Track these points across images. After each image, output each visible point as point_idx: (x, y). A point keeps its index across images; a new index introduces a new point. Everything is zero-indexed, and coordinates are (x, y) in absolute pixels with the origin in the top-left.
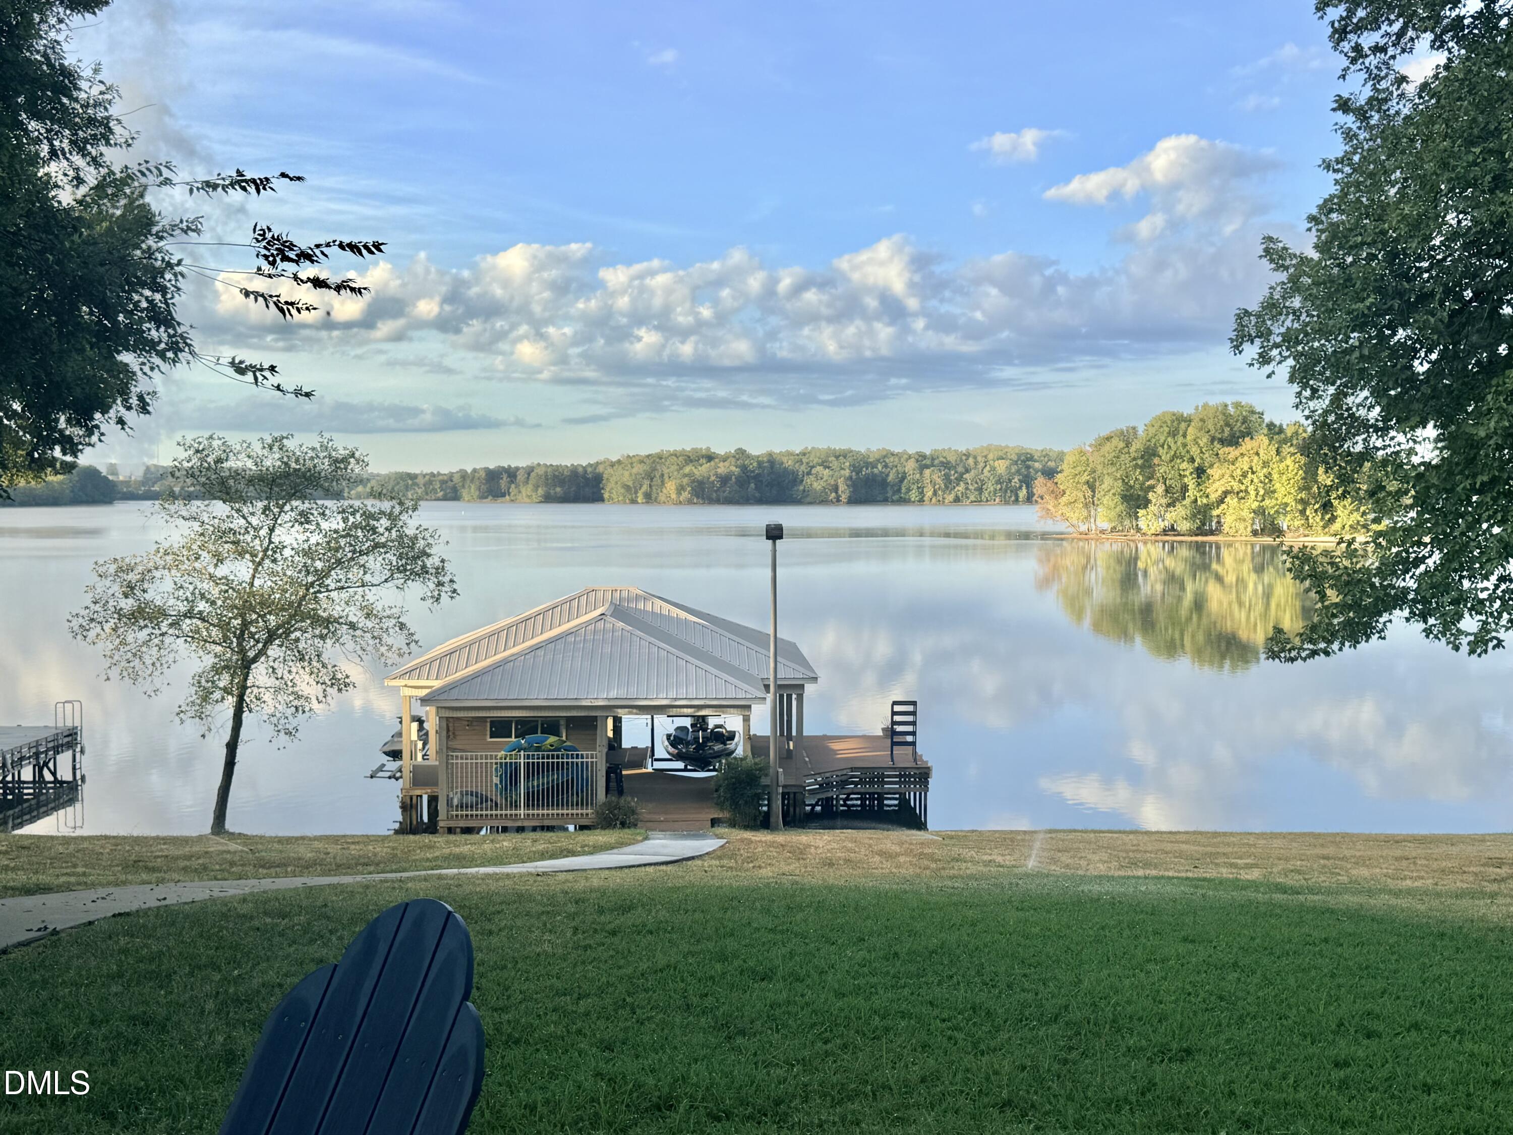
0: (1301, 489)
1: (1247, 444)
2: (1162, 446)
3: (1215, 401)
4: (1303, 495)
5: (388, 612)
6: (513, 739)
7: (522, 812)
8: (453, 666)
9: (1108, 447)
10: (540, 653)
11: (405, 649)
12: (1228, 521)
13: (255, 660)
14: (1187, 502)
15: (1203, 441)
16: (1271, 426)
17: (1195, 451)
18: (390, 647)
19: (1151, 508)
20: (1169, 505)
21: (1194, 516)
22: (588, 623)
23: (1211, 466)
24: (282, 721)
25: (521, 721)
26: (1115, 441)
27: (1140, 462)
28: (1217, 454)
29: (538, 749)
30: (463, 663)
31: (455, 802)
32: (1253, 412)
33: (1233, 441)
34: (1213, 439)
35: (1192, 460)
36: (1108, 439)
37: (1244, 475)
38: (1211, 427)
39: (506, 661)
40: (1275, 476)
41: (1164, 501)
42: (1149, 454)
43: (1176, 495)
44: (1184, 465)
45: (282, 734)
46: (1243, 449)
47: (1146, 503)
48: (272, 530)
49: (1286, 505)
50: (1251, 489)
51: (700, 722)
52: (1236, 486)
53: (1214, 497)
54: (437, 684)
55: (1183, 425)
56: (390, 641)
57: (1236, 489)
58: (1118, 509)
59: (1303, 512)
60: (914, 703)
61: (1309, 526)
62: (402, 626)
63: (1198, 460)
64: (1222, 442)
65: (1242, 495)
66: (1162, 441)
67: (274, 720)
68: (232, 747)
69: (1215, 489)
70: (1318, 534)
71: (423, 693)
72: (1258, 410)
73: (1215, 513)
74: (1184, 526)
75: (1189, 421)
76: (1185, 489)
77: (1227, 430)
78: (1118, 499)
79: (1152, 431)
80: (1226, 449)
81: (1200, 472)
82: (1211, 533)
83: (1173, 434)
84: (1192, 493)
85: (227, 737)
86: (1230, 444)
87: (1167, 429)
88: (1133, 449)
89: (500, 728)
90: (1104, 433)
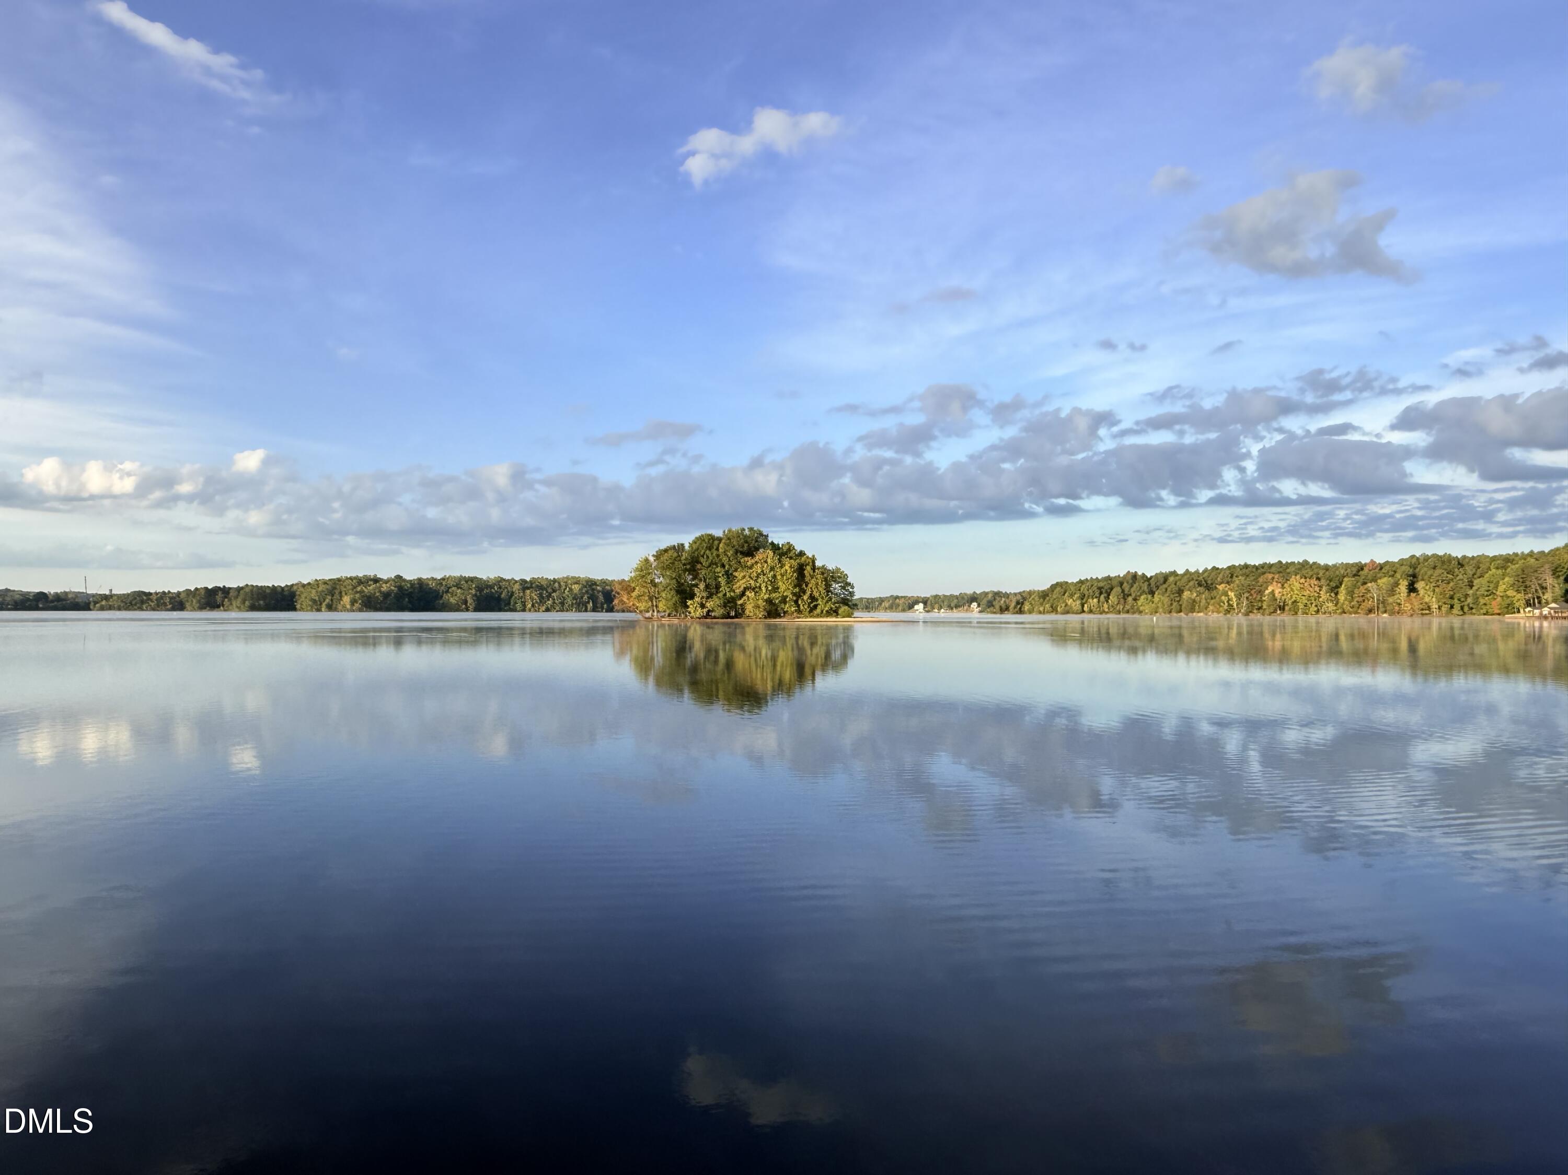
1: (760, 555)
2: (703, 556)
9: (666, 556)
12: (749, 608)
14: (720, 595)
15: (730, 553)
16: (772, 543)
17: (725, 560)
19: (697, 599)
20: (708, 598)
21: (725, 605)
23: (736, 570)
26: (670, 552)
27: (688, 567)
28: (740, 562)
32: (761, 535)
33: (750, 553)
34: (737, 552)
35: (723, 566)
36: (666, 551)
37: (758, 577)
38: (735, 544)
40: (779, 577)
41: (705, 594)
42: (694, 561)
43: (713, 590)
44: (718, 569)
46: (756, 559)
47: (692, 596)
49: (786, 597)
50: (763, 586)
52: (753, 584)
53: (738, 591)
55: (716, 542)
58: (674, 599)
59: (796, 602)
61: (799, 611)
63: (727, 567)
64: (742, 553)
65: (757, 590)
66: (702, 553)
69: (739, 586)
70: (806, 617)
72: (765, 533)
73: (740, 602)
74: (719, 612)
75: (720, 539)
76: (718, 587)
77: (746, 545)
78: (673, 592)
79: (695, 547)
80: (746, 559)
81: (729, 574)
82: (736, 617)
83: (710, 548)
84: (724, 588)
86: (748, 555)
87: (705, 545)
88: (684, 557)
90: (663, 547)
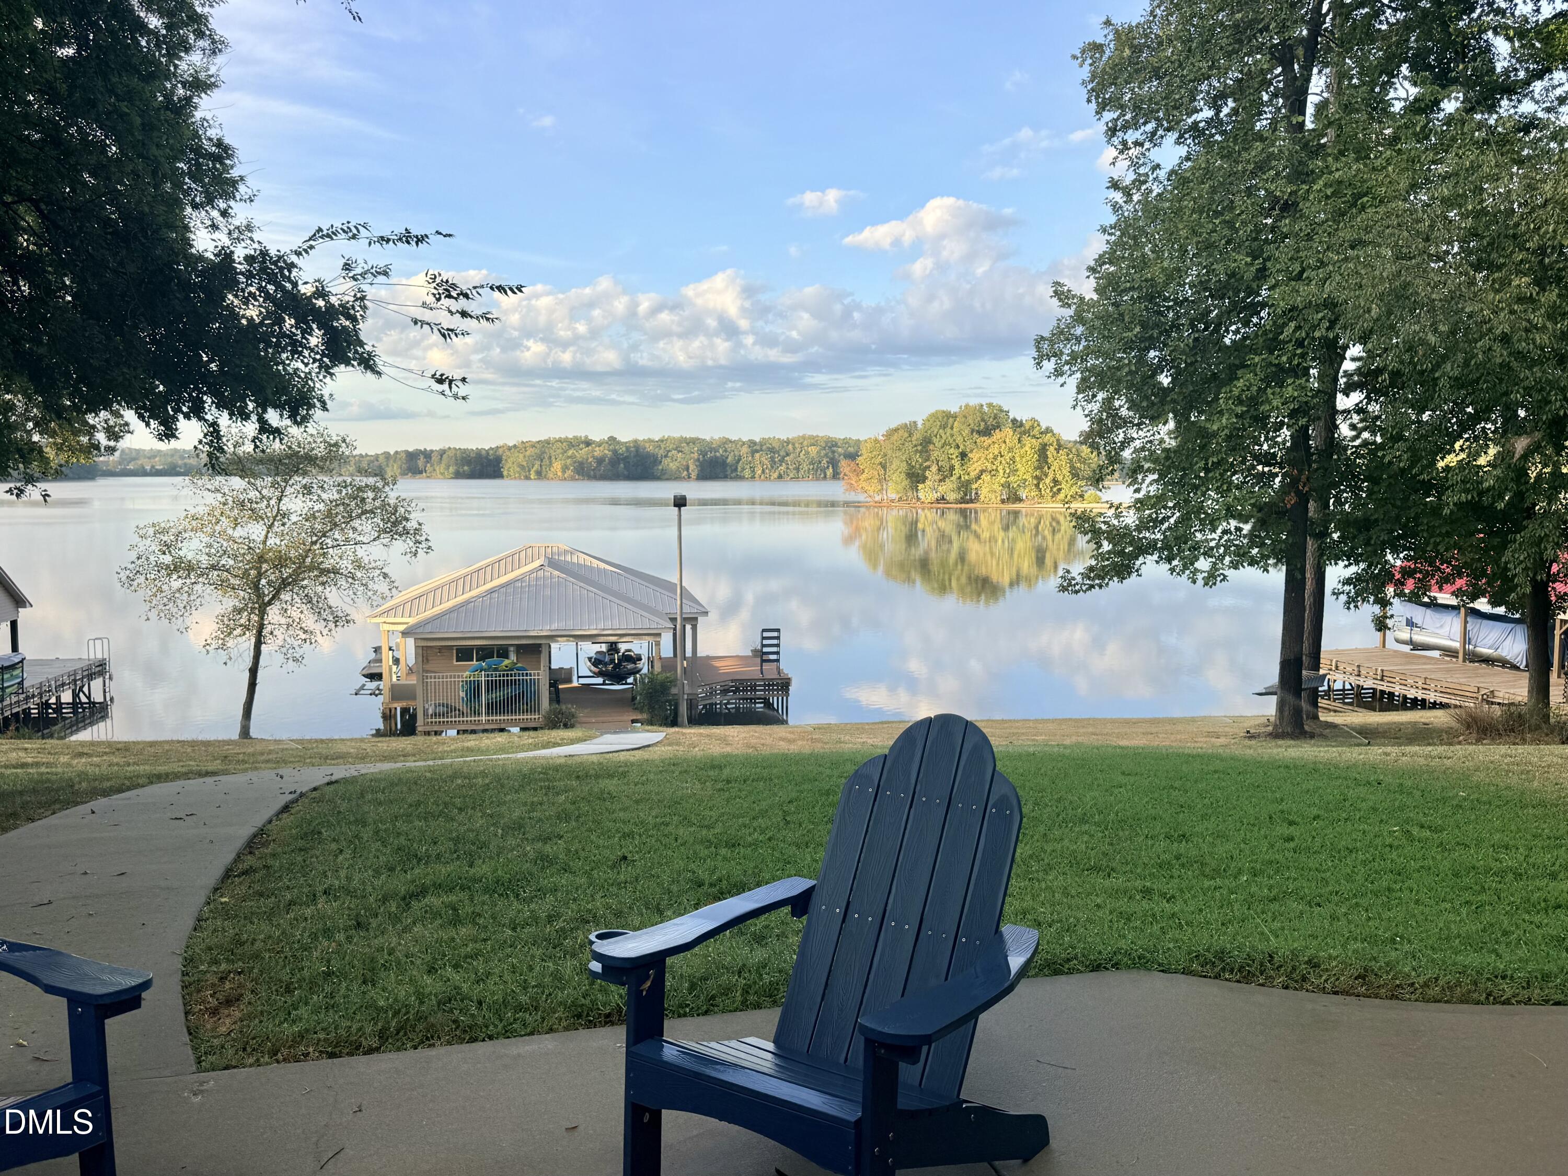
0: (1036, 469)
1: (997, 435)
2: (936, 436)
3: (973, 402)
4: (1038, 473)
5: (373, 565)
6: (475, 662)
7: (484, 718)
8: (422, 608)
9: (895, 437)
10: (495, 595)
11: (387, 593)
12: (984, 493)
13: (270, 603)
14: (954, 478)
15: (966, 432)
16: (1014, 421)
17: (959, 440)
18: (375, 592)
19: (928, 483)
20: (940, 481)
21: (959, 489)
22: (532, 572)
23: (971, 451)
24: (291, 651)
25: (480, 649)
26: (901, 432)
27: (919, 448)
28: (976, 442)
29: (496, 670)
30: (430, 605)
31: (430, 712)
32: (1002, 411)
33: (987, 432)
34: (972, 431)
35: (958, 447)
36: (896, 430)
37: (995, 458)
38: (971, 422)
39: (468, 602)
40: (1018, 459)
41: (937, 478)
42: (927, 442)
43: (946, 473)
44: (952, 451)
45: (290, 661)
46: (994, 438)
47: (924, 479)
48: (280, 499)
49: (1026, 480)
50: (1000, 468)
51: (613, 647)
52: (989, 467)
53: (973, 474)
54: (412, 621)
55: (951, 420)
56: (376, 587)
57: (989, 468)
58: (903, 484)
59: (1037, 486)
60: (778, 630)
61: (1042, 496)
62: (385, 576)
63: (962, 447)
64: (979, 432)
65: (993, 473)
66: (935, 432)
67: (284, 650)
68: (254, 671)
69: (974, 468)
70: (1048, 502)
71: (402, 628)
72: (1006, 409)
73: (974, 486)
74: (952, 496)
75: (955, 417)
76: (952, 468)
77: (982, 424)
78: (903, 476)
79: (928, 424)
80: (982, 439)
81: (963, 455)
82: (971, 501)
83: (944, 427)
84: (957, 471)
85: (248, 662)
86: (985, 435)
87: (939, 423)
88: (914, 438)
89: (464, 654)
90: (893, 426)
